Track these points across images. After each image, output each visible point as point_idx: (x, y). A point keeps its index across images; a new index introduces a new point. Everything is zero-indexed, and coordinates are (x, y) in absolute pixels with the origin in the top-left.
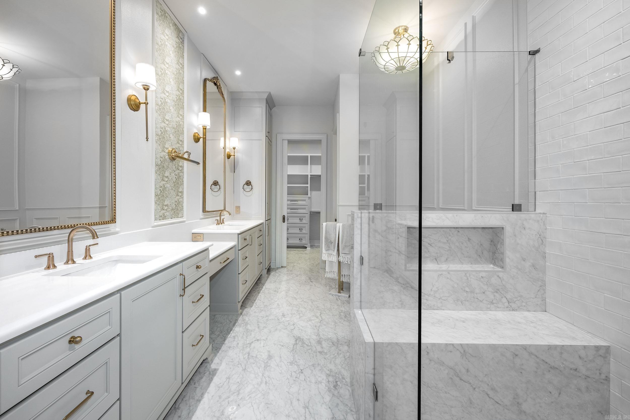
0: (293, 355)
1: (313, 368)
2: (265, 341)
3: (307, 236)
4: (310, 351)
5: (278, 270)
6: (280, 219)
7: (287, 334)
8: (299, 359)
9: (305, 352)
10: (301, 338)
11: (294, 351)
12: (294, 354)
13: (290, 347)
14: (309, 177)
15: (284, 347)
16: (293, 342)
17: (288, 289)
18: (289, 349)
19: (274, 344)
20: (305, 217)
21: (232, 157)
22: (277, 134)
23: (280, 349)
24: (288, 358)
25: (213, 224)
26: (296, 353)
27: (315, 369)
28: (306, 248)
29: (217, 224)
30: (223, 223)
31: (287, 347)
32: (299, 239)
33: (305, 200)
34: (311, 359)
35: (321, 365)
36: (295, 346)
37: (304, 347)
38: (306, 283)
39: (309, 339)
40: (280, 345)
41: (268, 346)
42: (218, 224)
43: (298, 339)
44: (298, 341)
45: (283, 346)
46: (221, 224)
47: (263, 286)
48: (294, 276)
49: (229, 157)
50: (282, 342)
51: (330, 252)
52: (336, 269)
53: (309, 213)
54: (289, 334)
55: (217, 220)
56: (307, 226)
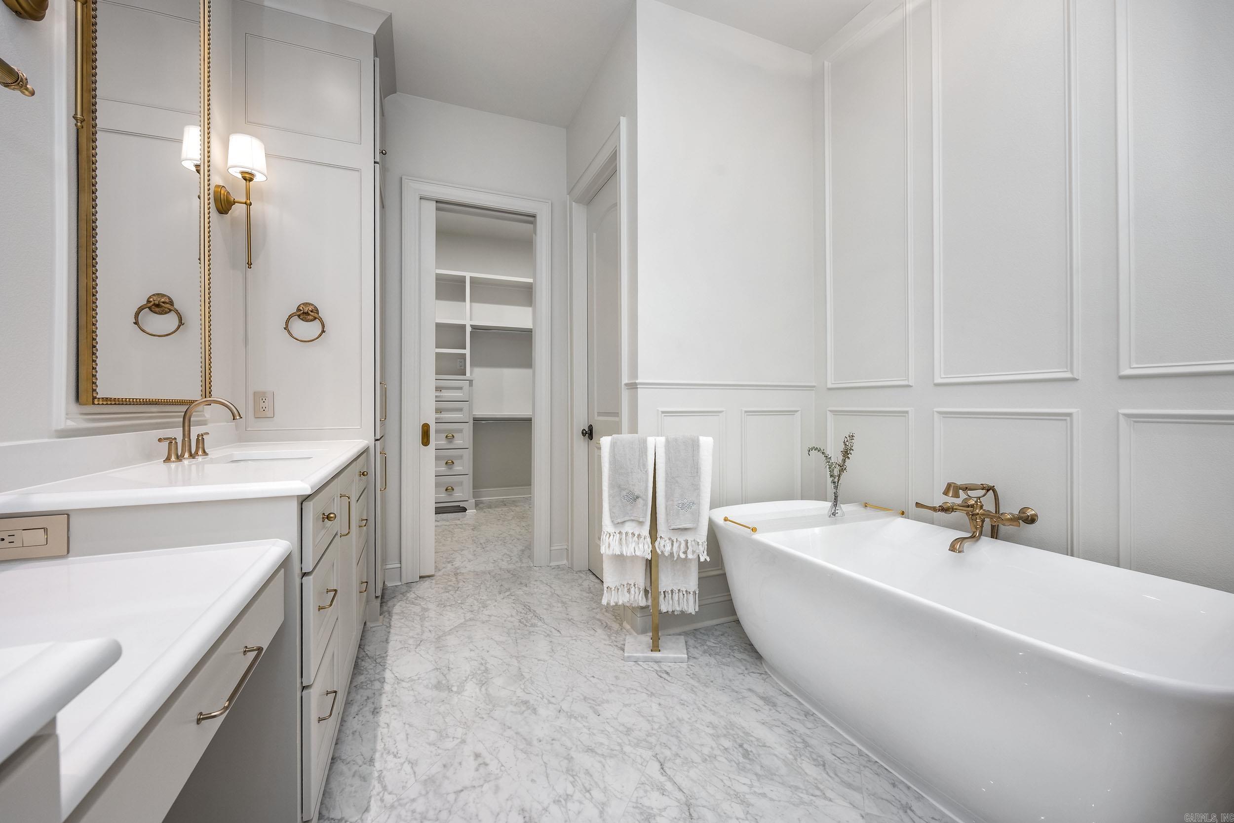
3: (468, 481)
5: (414, 589)
6: (412, 435)
14: (468, 330)
17: (483, 668)
20: (461, 431)
21: (238, 210)
22: (401, 178)
25: (148, 457)
28: (464, 510)
29: (168, 459)
30: (200, 453)
32: (445, 488)
33: (461, 388)
38: (526, 625)
42: (173, 458)
46: (192, 456)
47: (384, 670)
48: (475, 608)
49: (224, 205)
51: (629, 527)
52: (639, 577)
53: (472, 422)
55: (171, 441)
56: (468, 455)
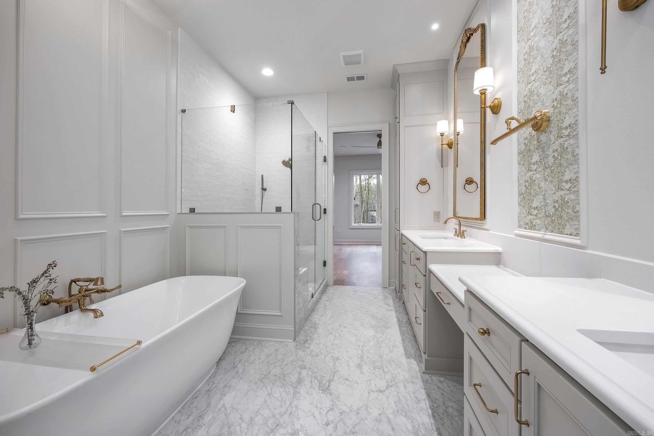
0: (335, 366)
1: (318, 354)
2: (371, 389)
4: (316, 370)
7: (340, 400)
8: (330, 362)
9: (321, 370)
10: (322, 390)
11: (333, 372)
12: (334, 368)
13: (338, 377)
15: (344, 378)
16: (333, 386)
18: (339, 375)
19: (358, 383)
23: (349, 375)
24: (341, 364)
26: (332, 369)
27: (317, 353)
31: (341, 377)
34: (318, 362)
35: (310, 356)
36: (331, 379)
37: (321, 376)
39: (311, 387)
40: (349, 381)
41: (365, 381)
43: (326, 389)
44: (326, 386)
45: (346, 379)
50: (347, 385)
54: (338, 399)
